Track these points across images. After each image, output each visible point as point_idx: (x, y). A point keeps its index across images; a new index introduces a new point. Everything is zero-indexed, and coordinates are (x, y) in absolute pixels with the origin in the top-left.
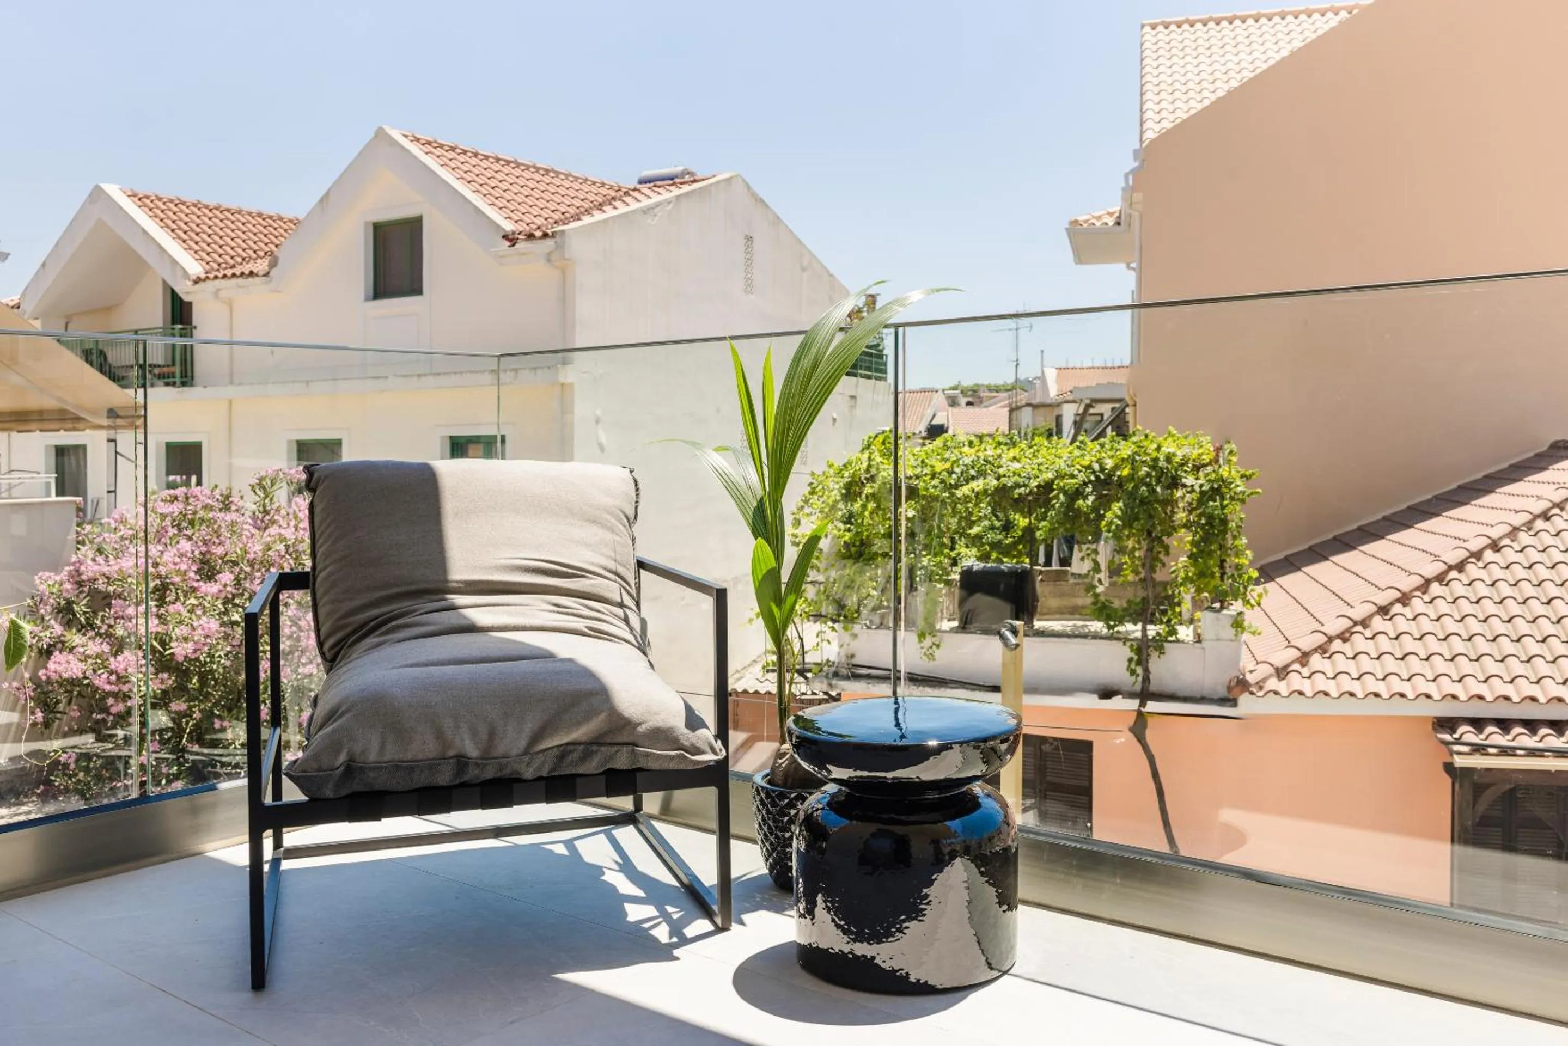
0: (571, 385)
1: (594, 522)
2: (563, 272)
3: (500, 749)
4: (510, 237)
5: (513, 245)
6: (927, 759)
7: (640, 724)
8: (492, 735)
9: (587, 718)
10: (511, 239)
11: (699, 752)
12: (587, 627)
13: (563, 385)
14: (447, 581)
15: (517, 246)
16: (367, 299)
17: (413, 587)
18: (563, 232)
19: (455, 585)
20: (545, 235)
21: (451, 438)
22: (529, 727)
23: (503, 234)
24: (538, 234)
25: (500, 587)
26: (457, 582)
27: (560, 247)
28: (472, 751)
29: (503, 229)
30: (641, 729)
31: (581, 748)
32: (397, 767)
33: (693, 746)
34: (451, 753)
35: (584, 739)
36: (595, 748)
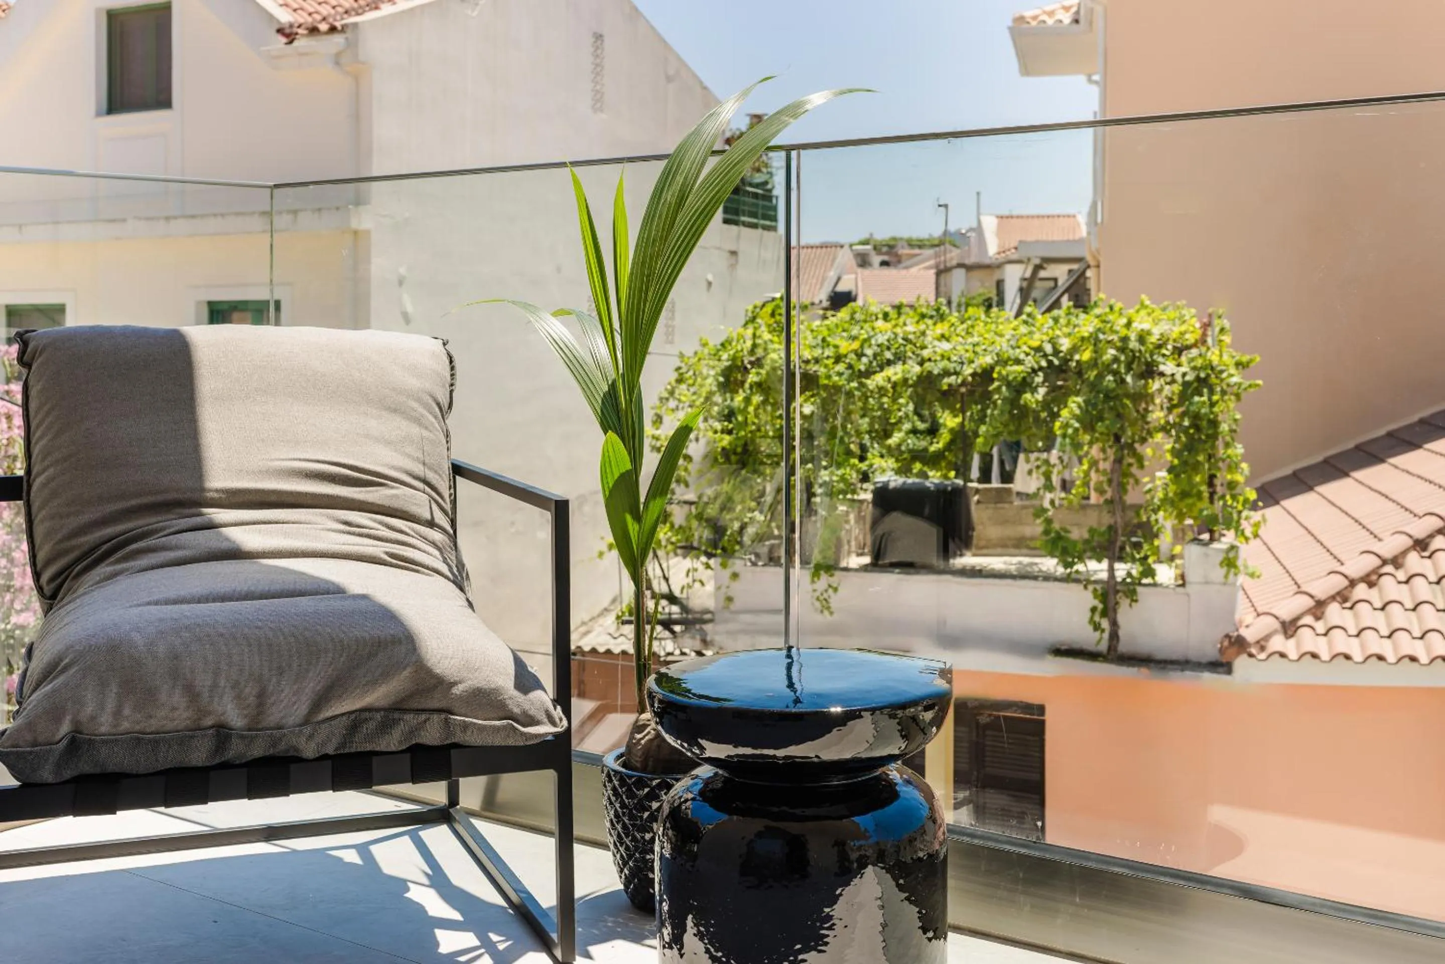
0: (368, 232)
1: (395, 411)
2: (357, 79)
3: (274, 716)
4: (288, 31)
5: (291, 42)
6: (830, 732)
7: (455, 684)
8: (262, 695)
9: (386, 675)
10: (288, 34)
11: (532, 721)
12: (387, 553)
13: (356, 233)
14: (203, 490)
15: (296, 43)
16: (98, 114)
17: (160, 498)
18: (355, 25)
19: (216, 495)
20: (333, 29)
21: (210, 303)
22: (312, 686)
23: (277, 27)
24: (324, 27)
25: (273, 498)
26: (217, 491)
27: (352, 45)
28: (235, 718)
29: (278, 21)
30: (457, 690)
31: (378, 716)
32: (137, 740)
33: (525, 713)
34: (209, 721)
35: (383, 703)
36: (396, 715)
